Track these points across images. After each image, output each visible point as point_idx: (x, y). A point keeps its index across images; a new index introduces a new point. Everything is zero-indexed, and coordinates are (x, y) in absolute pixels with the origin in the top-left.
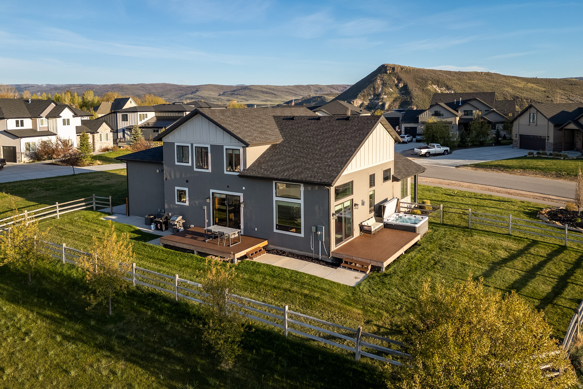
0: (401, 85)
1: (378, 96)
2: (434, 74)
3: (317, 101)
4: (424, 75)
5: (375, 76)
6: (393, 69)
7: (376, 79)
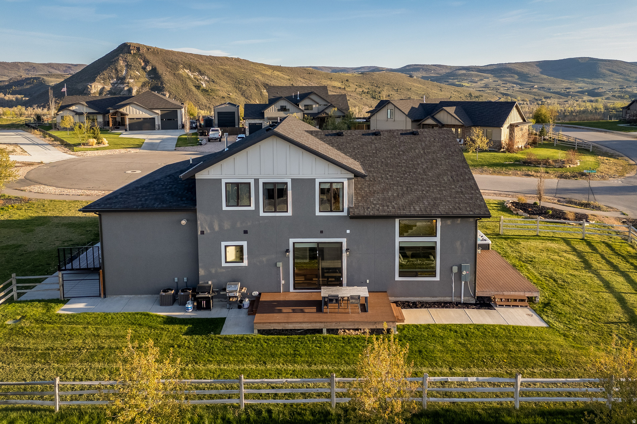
0: (149, 68)
1: (122, 80)
2: (185, 58)
3: (33, 83)
4: (174, 58)
5: (115, 57)
6: (138, 49)
7: (118, 60)
